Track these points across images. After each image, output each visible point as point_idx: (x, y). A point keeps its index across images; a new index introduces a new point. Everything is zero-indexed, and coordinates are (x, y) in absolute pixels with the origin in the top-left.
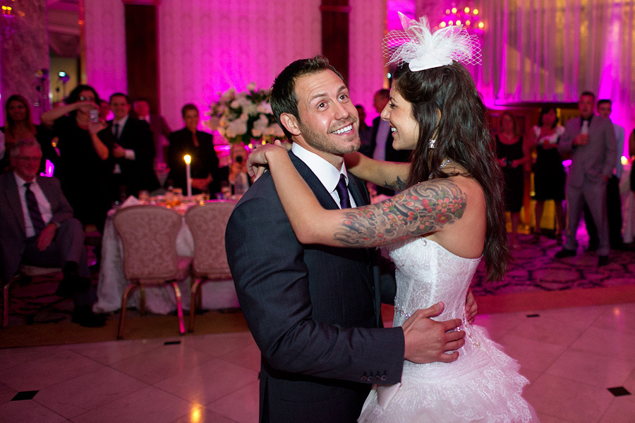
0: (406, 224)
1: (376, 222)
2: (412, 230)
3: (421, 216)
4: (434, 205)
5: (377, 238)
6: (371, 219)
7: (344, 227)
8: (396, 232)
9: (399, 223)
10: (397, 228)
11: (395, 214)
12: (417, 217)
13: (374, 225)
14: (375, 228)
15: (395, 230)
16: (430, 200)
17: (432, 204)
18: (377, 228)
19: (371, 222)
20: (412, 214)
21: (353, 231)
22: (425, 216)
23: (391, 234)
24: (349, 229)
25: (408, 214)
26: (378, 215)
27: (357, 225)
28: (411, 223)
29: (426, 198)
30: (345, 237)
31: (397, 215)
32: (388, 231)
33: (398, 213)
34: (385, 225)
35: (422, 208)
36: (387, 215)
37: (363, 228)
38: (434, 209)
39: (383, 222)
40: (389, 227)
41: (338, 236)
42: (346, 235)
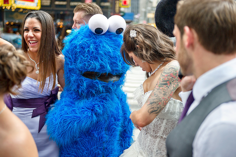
0: (168, 88)
1: (158, 94)
2: (172, 89)
4: (175, 74)
5: (163, 100)
6: (155, 95)
7: (149, 106)
8: (167, 93)
9: (166, 89)
10: (167, 91)
11: (162, 86)
12: (171, 83)
13: (158, 96)
14: (159, 97)
15: (166, 92)
16: (173, 73)
17: (174, 74)
19: (156, 96)
21: (153, 104)
22: (174, 81)
23: (166, 95)
24: (151, 105)
25: (167, 83)
26: (156, 92)
27: (152, 101)
28: (170, 86)
29: (171, 73)
30: (152, 109)
31: (163, 86)
32: (164, 94)
33: (163, 85)
34: (161, 93)
35: (171, 77)
36: (159, 89)
37: (155, 100)
39: (160, 92)
40: (163, 93)
41: (150, 111)
42: (152, 108)
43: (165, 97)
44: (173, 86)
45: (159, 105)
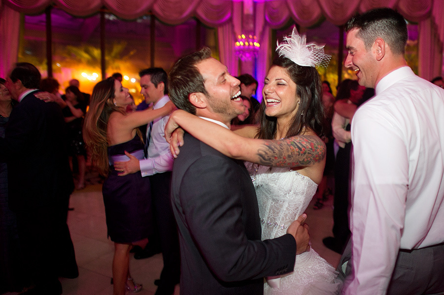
0: (299, 155)
1: (284, 148)
2: (301, 160)
3: (308, 153)
4: (316, 148)
5: (282, 159)
7: (265, 146)
8: (292, 159)
9: (296, 153)
10: (294, 156)
12: (306, 153)
13: (282, 149)
16: (314, 144)
18: (284, 152)
19: (281, 147)
20: (304, 149)
21: (270, 150)
22: (310, 153)
23: (290, 159)
24: (268, 148)
26: (284, 145)
27: (273, 147)
28: (302, 155)
29: (312, 142)
30: (264, 153)
31: (295, 148)
32: (289, 156)
34: (288, 152)
35: (310, 147)
36: (290, 146)
38: (316, 151)
39: (288, 149)
40: (290, 154)
41: (260, 152)
42: (266, 152)
43: (286, 159)
44: (304, 158)
45: (273, 158)
